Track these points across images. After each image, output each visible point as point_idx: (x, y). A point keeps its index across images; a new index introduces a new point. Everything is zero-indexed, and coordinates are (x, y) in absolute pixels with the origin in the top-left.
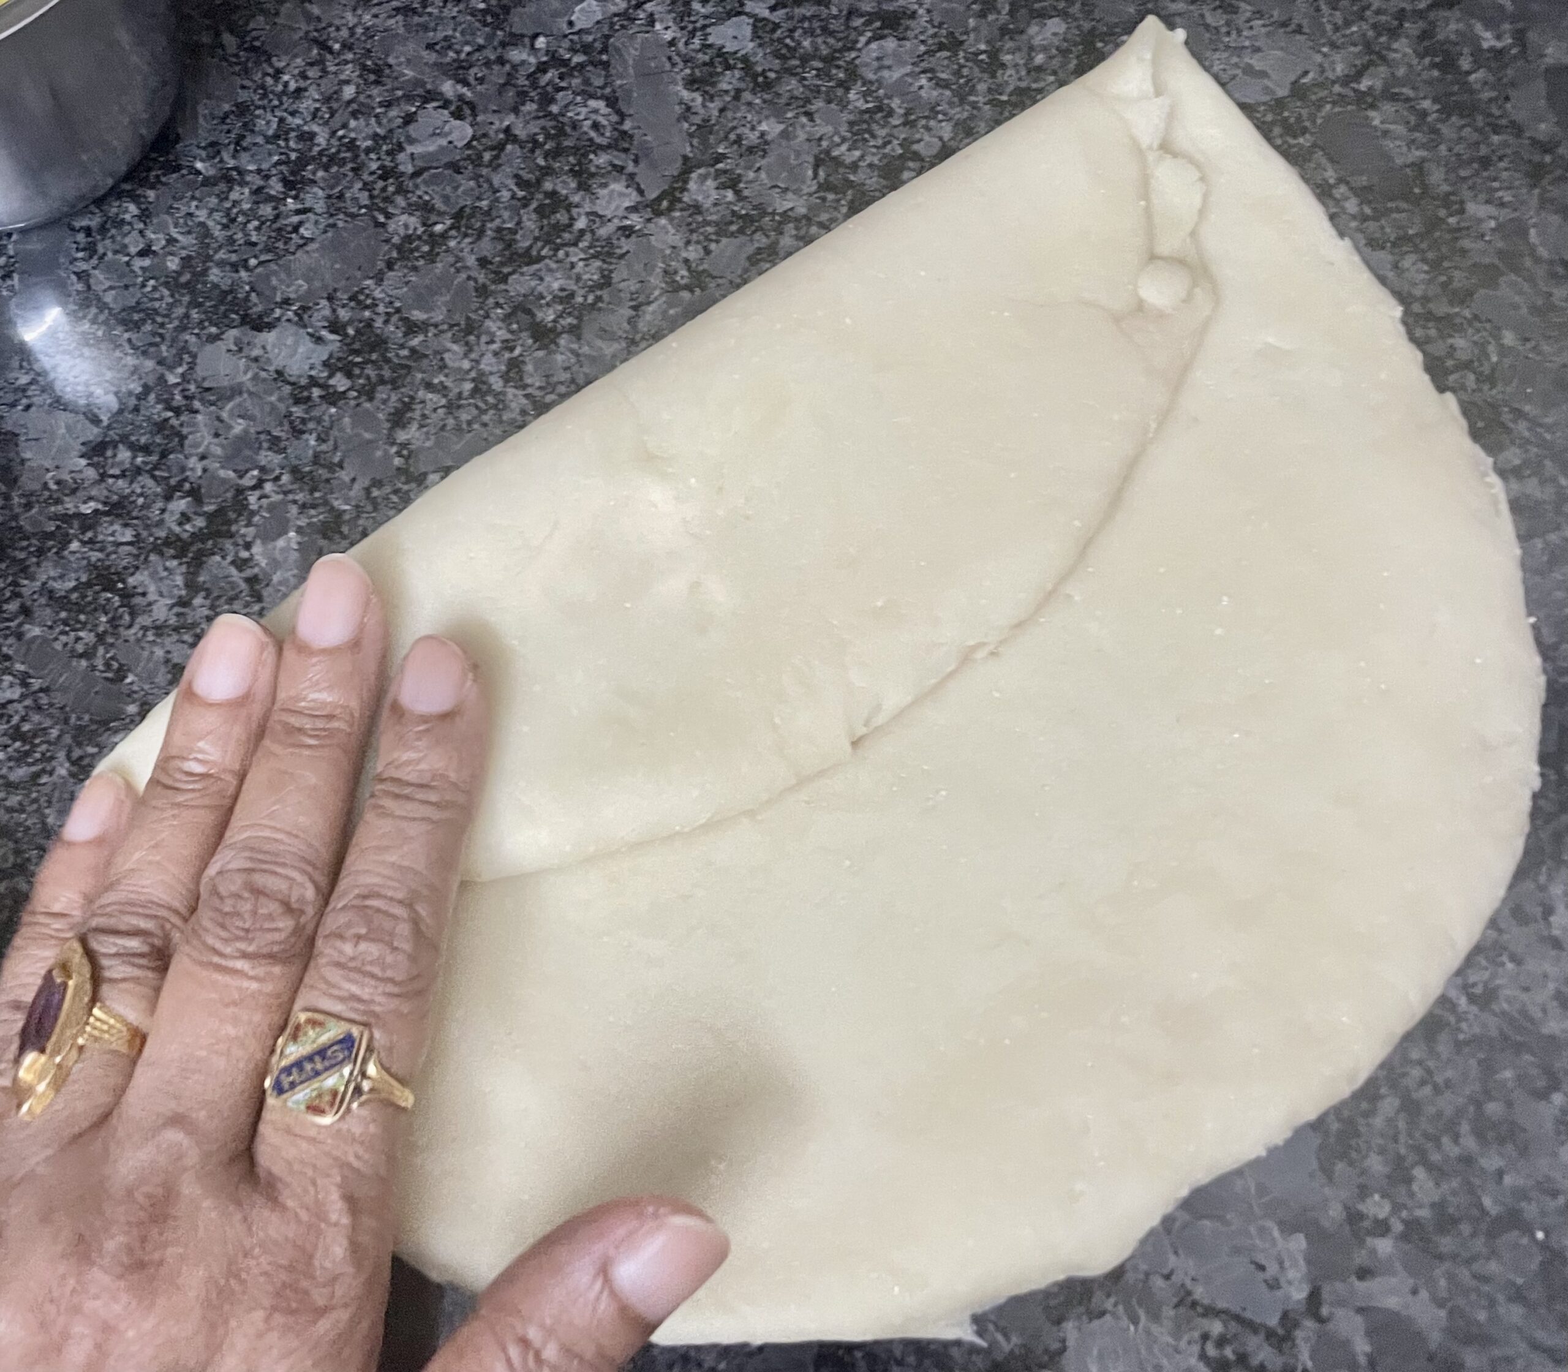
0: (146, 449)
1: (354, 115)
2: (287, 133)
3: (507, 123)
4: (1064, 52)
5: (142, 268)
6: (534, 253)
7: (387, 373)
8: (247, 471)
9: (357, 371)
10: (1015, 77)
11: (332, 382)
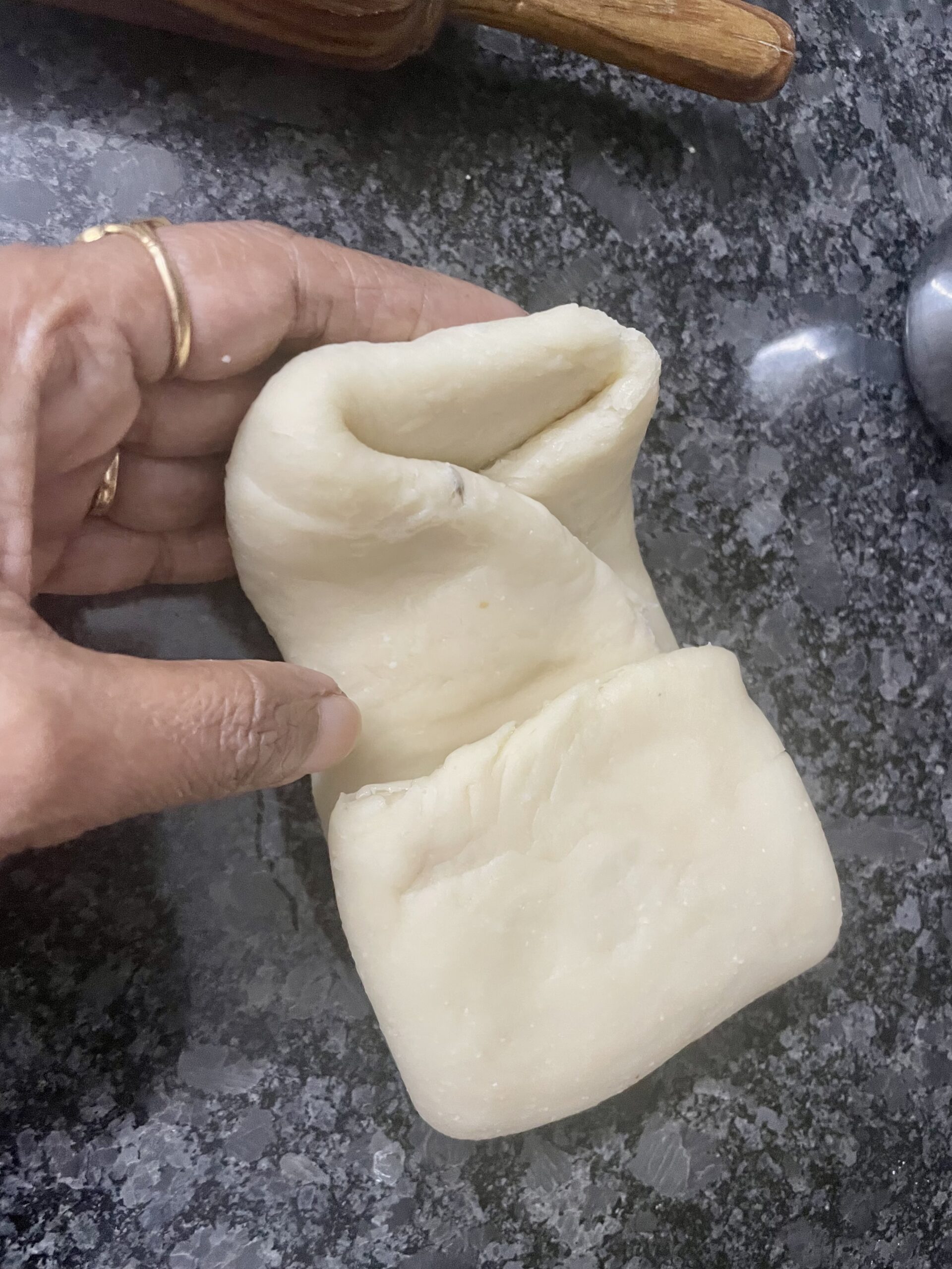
0: (718, 391)
1: (923, 617)
2: (922, 564)
3: (887, 727)
4: (829, 1159)
5: (850, 430)
6: (787, 719)
7: (727, 584)
8: (682, 460)
9: (733, 562)
10: (821, 1118)
11: (731, 542)
